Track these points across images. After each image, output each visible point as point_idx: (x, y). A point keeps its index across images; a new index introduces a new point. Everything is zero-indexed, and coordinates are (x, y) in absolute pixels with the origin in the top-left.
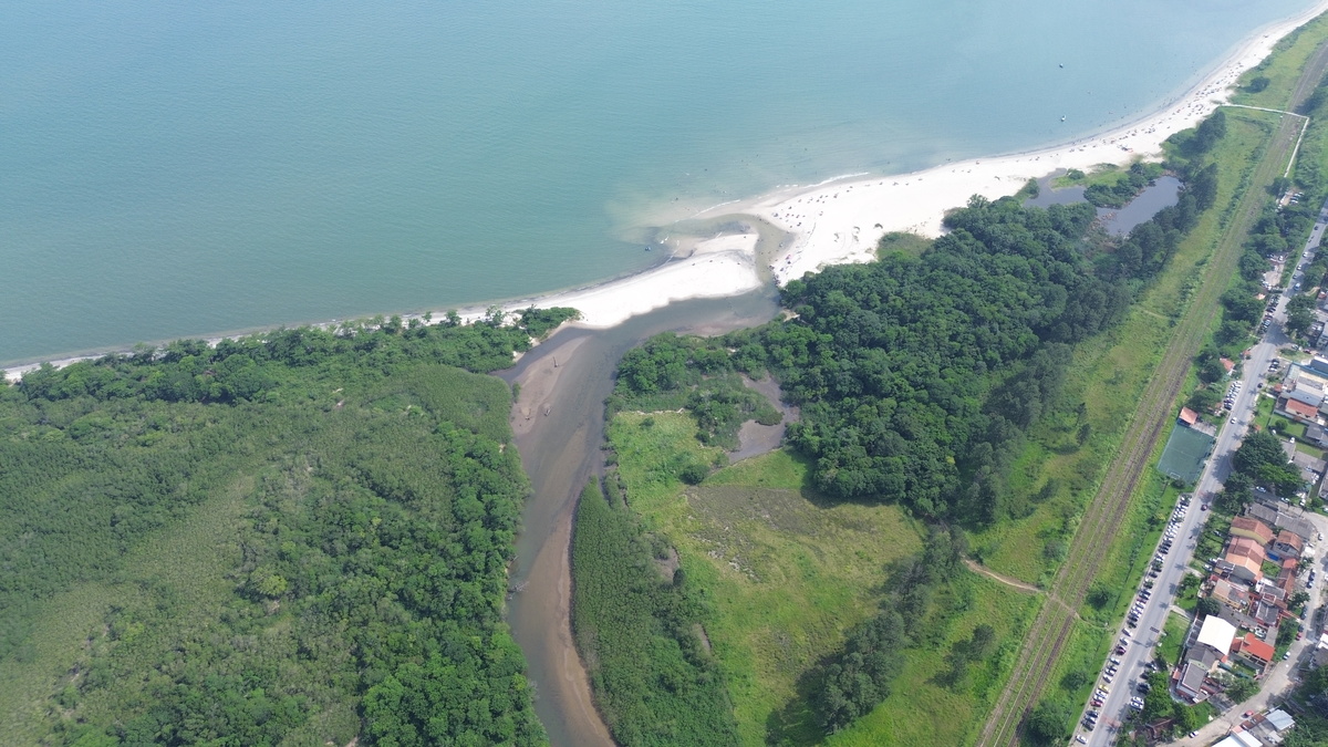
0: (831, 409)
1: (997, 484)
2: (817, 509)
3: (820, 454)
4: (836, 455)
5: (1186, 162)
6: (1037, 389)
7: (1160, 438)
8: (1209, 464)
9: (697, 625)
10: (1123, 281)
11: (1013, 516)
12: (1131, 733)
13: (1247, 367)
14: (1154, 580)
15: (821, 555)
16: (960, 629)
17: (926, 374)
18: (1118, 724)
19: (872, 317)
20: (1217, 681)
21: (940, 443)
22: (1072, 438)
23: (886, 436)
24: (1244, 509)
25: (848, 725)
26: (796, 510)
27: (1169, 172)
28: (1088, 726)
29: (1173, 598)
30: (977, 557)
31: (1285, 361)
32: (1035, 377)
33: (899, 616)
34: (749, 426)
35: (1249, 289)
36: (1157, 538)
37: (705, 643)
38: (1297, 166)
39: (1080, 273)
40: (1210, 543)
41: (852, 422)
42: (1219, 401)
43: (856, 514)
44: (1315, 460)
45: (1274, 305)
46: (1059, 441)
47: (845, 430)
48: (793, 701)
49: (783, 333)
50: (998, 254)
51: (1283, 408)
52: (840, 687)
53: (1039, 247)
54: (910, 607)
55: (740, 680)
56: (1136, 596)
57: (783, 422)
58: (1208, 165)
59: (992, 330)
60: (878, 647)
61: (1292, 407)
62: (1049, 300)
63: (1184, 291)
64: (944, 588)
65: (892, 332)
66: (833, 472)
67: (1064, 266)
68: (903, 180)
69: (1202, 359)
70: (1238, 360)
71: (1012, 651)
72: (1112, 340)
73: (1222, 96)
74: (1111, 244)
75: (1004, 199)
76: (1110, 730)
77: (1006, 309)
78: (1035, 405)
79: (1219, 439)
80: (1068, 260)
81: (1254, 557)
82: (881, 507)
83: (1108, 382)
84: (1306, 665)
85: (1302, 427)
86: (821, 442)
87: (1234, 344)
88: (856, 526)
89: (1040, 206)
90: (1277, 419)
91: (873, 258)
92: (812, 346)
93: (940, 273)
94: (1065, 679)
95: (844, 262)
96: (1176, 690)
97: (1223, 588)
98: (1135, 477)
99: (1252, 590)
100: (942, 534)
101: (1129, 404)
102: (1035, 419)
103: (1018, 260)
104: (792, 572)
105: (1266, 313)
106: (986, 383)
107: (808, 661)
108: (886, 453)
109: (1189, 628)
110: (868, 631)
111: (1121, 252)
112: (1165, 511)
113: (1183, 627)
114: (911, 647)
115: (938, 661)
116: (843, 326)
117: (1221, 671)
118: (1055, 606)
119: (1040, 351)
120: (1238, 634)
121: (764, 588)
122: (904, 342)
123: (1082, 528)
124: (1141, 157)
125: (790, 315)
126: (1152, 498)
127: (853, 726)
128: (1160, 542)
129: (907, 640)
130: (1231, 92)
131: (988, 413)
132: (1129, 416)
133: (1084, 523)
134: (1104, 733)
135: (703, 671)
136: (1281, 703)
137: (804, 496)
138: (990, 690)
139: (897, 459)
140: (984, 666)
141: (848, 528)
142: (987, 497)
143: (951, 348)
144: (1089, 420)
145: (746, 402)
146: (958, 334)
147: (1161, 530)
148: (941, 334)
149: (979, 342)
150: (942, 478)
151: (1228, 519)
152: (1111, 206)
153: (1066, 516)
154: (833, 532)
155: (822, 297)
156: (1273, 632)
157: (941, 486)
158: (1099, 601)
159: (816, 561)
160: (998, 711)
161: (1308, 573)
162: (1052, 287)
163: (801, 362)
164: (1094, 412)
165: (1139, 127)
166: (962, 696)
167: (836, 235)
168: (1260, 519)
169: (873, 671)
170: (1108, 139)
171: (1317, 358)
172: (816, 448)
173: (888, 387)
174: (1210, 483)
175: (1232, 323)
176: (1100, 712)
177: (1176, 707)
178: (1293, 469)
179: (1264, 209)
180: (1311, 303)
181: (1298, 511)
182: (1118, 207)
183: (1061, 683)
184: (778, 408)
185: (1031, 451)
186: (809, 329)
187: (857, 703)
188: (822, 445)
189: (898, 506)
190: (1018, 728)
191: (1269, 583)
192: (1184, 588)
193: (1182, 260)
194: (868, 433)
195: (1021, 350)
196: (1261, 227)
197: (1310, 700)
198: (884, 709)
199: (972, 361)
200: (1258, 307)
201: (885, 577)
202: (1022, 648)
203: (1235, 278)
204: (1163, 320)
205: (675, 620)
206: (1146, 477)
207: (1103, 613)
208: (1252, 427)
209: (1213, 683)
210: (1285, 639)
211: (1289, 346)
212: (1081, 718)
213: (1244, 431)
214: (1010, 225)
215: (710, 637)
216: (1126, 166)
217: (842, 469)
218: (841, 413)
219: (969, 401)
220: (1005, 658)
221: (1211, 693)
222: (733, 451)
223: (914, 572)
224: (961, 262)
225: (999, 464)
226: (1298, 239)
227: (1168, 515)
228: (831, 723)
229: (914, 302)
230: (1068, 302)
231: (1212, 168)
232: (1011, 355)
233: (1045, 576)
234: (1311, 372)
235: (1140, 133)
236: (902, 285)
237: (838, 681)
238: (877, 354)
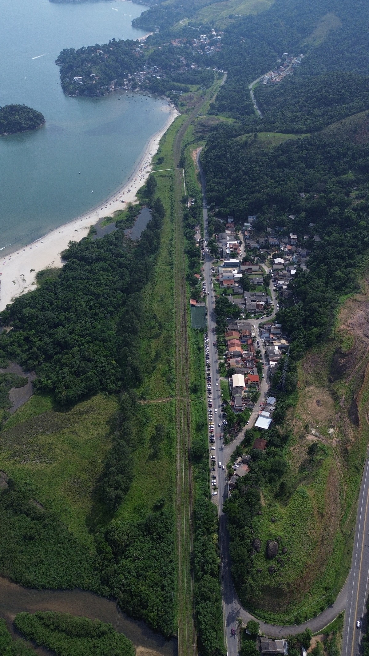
0: (50, 365)
1: (137, 363)
2: (65, 414)
3: (55, 388)
4: (62, 385)
5: (148, 200)
6: (134, 316)
7: (188, 315)
8: (208, 317)
9: (31, 500)
10: (147, 257)
11: (149, 373)
12: (228, 435)
13: (205, 275)
14: (209, 372)
15: (76, 434)
16: (149, 432)
17: (86, 329)
18: (222, 434)
19: (49, 314)
20: (246, 398)
21: (106, 357)
22: (157, 329)
23: (81, 365)
24: (226, 329)
25: (122, 502)
26: (55, 420)
27: (144, 206)
28: (212, 442)
29: (219, 375)
30: (143, 398)
31: (216, 267)
32: (132, 311)
33: (122, 441)
34: (13, 392)
35: (192, 244)
36: (203, 355)
37: (39, 507)
38: (187, 189)
39: (129, 260)
40: (221, 347)
41: (62, 366)
42: (201, 292)
43: (84, 407)
44: (241, 299)
45: (203, 246)
46: (152, 334)
47: (61, 371)
48: (93, 506)
49: (9, 339)
50: (92, 265)
51: (222, 285)
52: (111, 487)
53: (108, 255)
54: (125, 434)
55: (64, 512)
56: (206, 381)
57: (29, 382)
58: (156, 199)
59: (105, 298)
60: (120, 460)
61: (225, 283)
62: (122, 276)
63: (170, 253)
64: (135, 418)
65: (62, 316)
66: (64, 393)
67: (121, 260)
68: (33, 246)
69: (188, 278)
70: (200, 272)
71: (173, 429)
72: (154, 284)
73: (149, 169)
74: (135, 244)
75: (84, 239)
76: (220, 439)
77: (107, 287)
78: (137, 323)
79: (207, 306)
80: (122, 256)
81: (238, 345)
82: (93, 398)
83: (160, 301)
84: (270, 376)
85: (232, 289)
86: (52, 382)
87: (196, 267)
88: (86, 412)
89: (100, 237)
90: (222, 290)
91: (37, 286)
92: (27, 339)
93: (71, 282)
94: (196, 428)
95: (23, 293)
96: (235, 410)
97: (233, 362)
98: (186, 334)
99: (242, 358)
100: (125, 396)
101: (171, 307)
102: (139, 328)
103: (102, 263)
104: (67, 449)
105: (202, 251)
106: (113, 322)
107: (91, 484)
108: (85, 372)
109: (229, 384)
110: (112, 455)
111: (140, 246)
112: (201, 343)
113: (227, 384)
114: (133, 451)
115: (147, 450)
116: (37, 324)
117: (246, 393)
118: (180, 401)
119: (129, 299)
120: (245, 377)
121: (56, 464)
122: (69, 319)
123: (176, 364)
124: (130, 203)
125: (9, 329)
126: (195, 340)
127: (125, 500)
128: (205, 356)
129: (130, 449)
130: (152, 166)
131: (119, 335)
132: (173, 311)
133: (176, 362)
134: (219, 441)
135: (44, 520)
136: (269, 395)
137: (56, 411)
138: (172, 450)
139: (91, 373)
140: (165, 441)
141: (83, 415)
142: (135, 370)
143: (91, 313)
144: (160, 320)
145: (6, 380)
146: (91, 306)
147: (203, 351)
148: (85, 309)
149: (102, 306)
150: (113, 371)
151: (223, 335)
152: (128, 228)
153: (168, 362)
154: (77, 420)
155: (21, 314)
156: (255, 370)
157: (115, 375)
158: (195, 390)
159: (75, 438)
160: (178, 457)
161: (256, 342)
162: (120, 270)
163: (25, 349)
164: (160, 315)
165: (123, 191)
166: (163, 459)
167: (13, 282)
168: (233, 330)
169: (122, 471)
170: (114, 199)
171: (225, 261)
172: (51, 386)
173: (72, 343)
174: (212, 325)
175: (192, 259)
176: (214, 434)
177: (238, 416)
178: (235, 306)
179: (184, 210)
180: (214, 241)
181: (244, 321)
182: (131, 227)
183: (196, 431)
184: (23, 376)
185: (144, 342)
186: (21, 332)
187: (122, 489)
188: (53, 383)
189: (100, 393)
190: (189, 458)
191: (246, 352)
192: (220, 369)
193: (164, 242)
194: (72, 368)
195: (121, 302)
196: (186, 218)
197: (276, 388)
198: (134, 485)
199: (103, 315)
200: (198, 249)
201: (109, 428)
202: (176, 425)
203: (186, 241)
204: (168, 268)
205: (18, 505)
206: (190, 333)
207: (198, 394)
208: (216, 297)
209: (245, 399)
210: (260, 370)
211: (214, 260)
212: (209, 440)
213: (214, 299)
214: (91, 249)
215: (40, 502)
216: (126, 209)
217: (68, 390)
218: (55, 364)
219: (110, 333)
220: (172, 433)
221: (246, 404)
222: (10, 408)
223: (120, 418)
224: (78, 274)
225: (134, 354)
226: (200, 218)
227: (203, 344)
228: (115, 504)
229: (65, 299)
230: (130, 274)
231: (158, 200)
232: (117, 307)
233: (171, 391)
234: (225, 267)
235: (125, 193)
236: (56, 294)
237: (109, 485)
238: (60, 330)
